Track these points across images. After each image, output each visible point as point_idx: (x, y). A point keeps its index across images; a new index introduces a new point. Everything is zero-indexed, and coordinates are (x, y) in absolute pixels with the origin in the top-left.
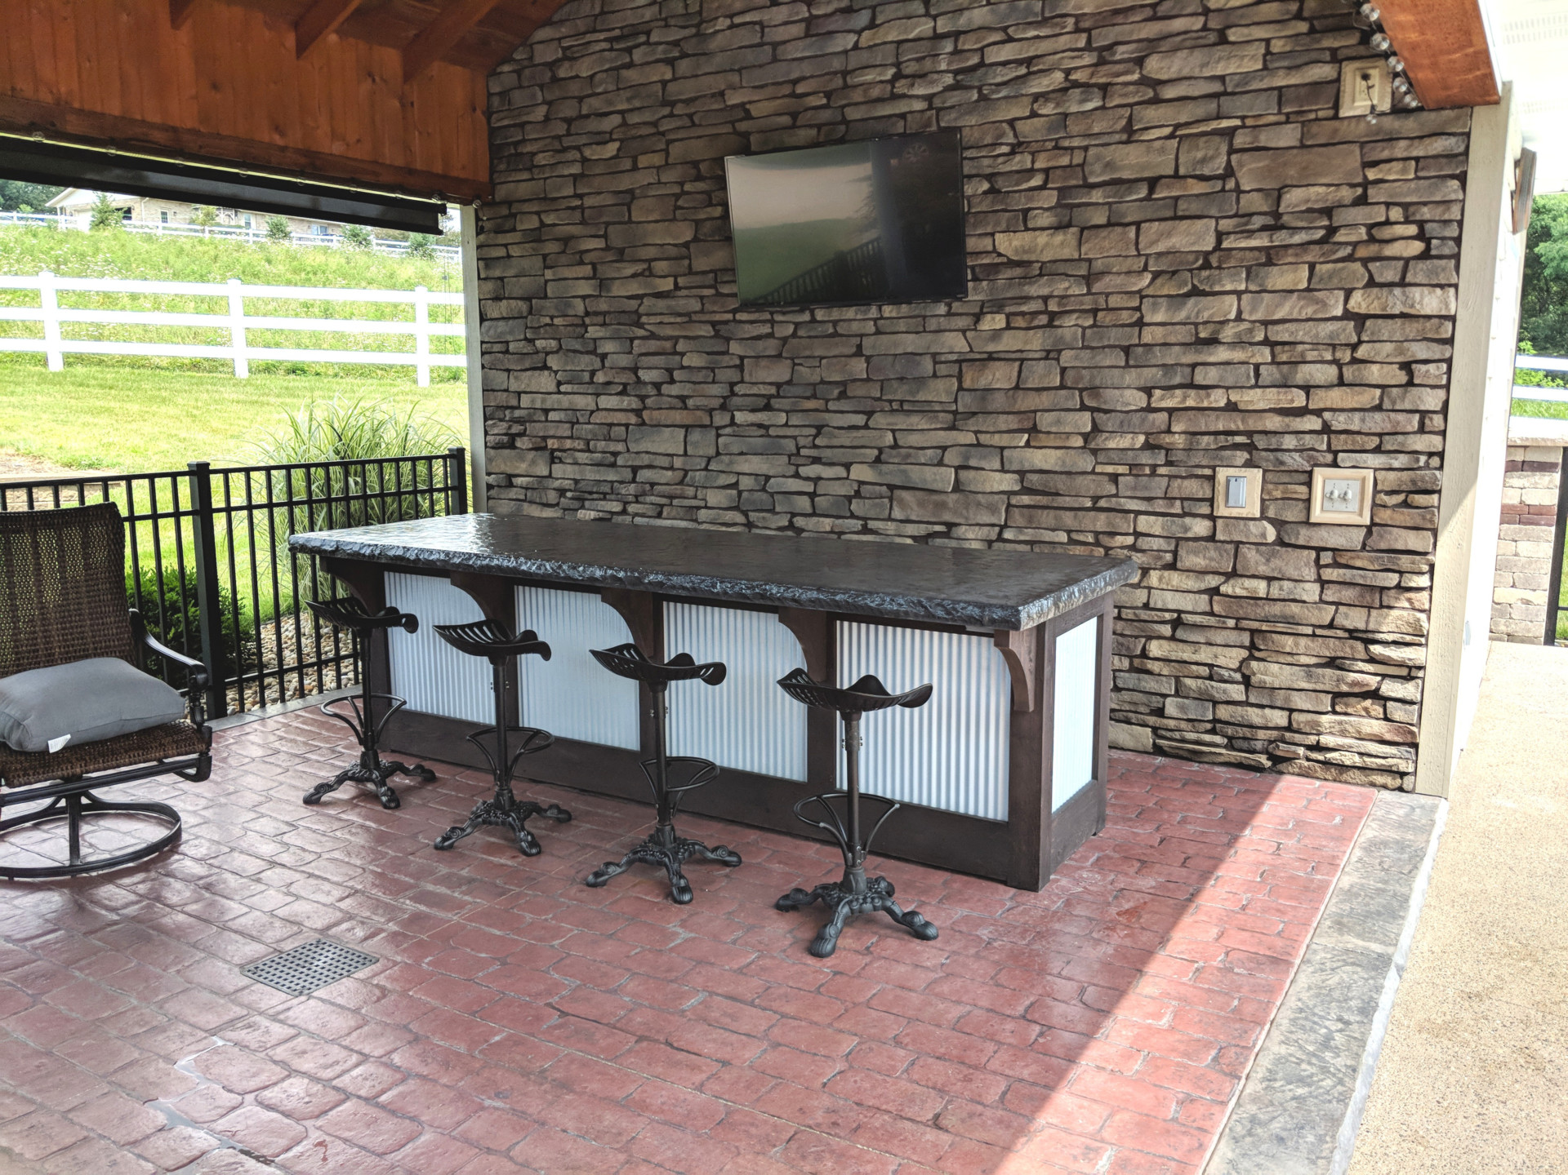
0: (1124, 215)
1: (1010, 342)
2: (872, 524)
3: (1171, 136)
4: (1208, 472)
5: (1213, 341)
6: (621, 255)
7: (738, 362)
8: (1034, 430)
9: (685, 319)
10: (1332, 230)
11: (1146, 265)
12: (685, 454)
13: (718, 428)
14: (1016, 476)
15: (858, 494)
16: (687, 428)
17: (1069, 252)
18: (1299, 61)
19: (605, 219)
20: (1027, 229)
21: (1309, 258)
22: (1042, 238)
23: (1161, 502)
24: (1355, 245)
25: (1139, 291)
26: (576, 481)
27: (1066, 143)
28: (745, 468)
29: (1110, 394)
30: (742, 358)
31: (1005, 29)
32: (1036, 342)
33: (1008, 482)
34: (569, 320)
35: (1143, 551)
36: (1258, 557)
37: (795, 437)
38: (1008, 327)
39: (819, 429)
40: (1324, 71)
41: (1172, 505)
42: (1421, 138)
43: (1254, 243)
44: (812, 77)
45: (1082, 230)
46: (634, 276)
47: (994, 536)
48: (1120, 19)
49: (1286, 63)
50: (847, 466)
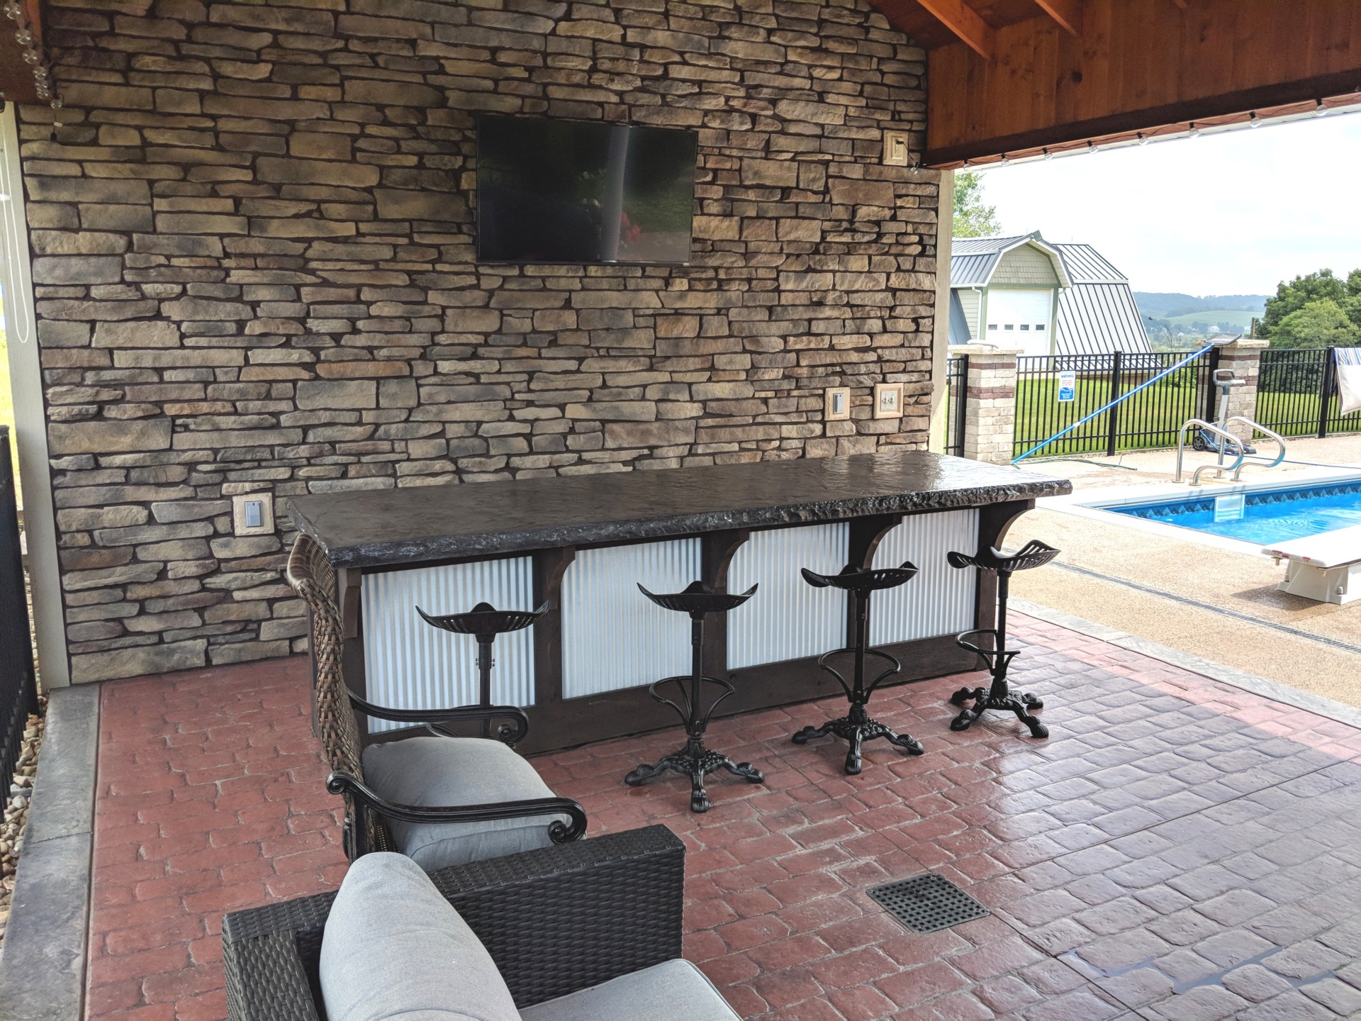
0: (766, 212)
1: (693, 301)
2: (586, 456)
3: (793, 160)
4: (821, 392)
5: (820, 304)
6: (277, 191)
7: (440, 312)
8: (712, 368)
9: (371, 267)
10: (880, 235)
11: (782, 249)
12: (378, 407)
13: (417, 378)
14: (700, 405)
15: (572, 431)
16: (378, 380)
17: (733, 234)
18: (863, 124)
19: (252, 148)
20: (703, 214)
21: (870, 252)
22: (715, 222)
23: (794, 415)
24: (890, 245)
25: (776, 267)
26: (215, 451)
27: (727, 152)
28: (457, 416)
29: (764, 340)
30: (444, 308)
31: (682, 54)
32: (711, 301)
33: (694, 410)
34: (200, 262)
35: (786, 450)
36: (849, 445)
37: (508, 384)
38: (691, 289)
39: (531, 375)
40: (875, 134)
41: (802, 417)
42: (920, 184)
43: (844, 239)
44: (510, 49)
45: (742, 219)
46: (296, 216)
47: (686, 453)
48: (761, 68)
49: (856, 124)
50: (562, 407)
